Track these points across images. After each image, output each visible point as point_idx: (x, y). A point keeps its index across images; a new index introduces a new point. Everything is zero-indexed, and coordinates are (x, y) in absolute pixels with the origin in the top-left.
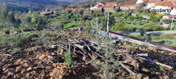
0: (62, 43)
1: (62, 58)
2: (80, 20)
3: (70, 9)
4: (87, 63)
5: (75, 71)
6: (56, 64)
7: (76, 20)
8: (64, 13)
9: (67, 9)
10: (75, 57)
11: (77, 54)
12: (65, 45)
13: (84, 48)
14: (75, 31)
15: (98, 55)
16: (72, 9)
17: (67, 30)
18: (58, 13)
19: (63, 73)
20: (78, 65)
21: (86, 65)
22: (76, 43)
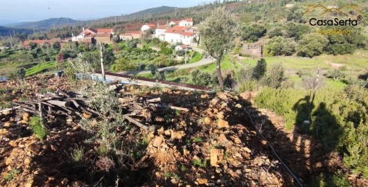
0: (24, 103)
1: (28, 128)
2: (57, 59)
3: (33, 41)
4: (75, 128)
5: (54, 144)
6: (17, 141)
7: (48, 60)
8: (21, 49)
9: (27, 42)
10: (53, 123)
11: (56, 116)
12: (31, 106)
13: (66, 105)
14: (49, 78)
15: (91, 112)
16: (38, 41)
17: (33, 78)
18: (10, 49)
19: (31, 153)
20: (60, 134)
21: (73, 132)
22: (50, 98)
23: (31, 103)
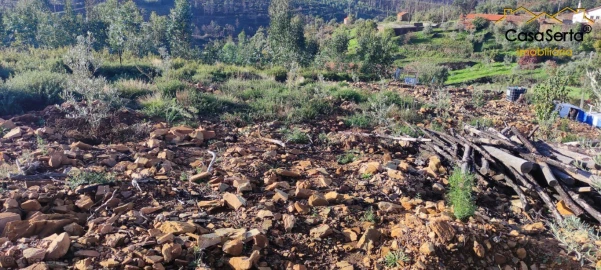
0: (438, 136)
1: (435, 185)
2: (519, 60)
3: (485, 16)
4: (528, 228)
5: (481, 241)
6: (412, 201)
7: (499, 58)
8: (457, 30)
9: (473, 17)
10: (481, 194)
11: (492, 183)
12: (449, 145)
13: (524, 168)
14: (492, 98)
16: (492, 16)
17: (460, 90)
18: (437, 27)
19: (436, 236)
20: (496, 225)
21: (526, 233)
22: (494, 142)
23: (451, 140)
